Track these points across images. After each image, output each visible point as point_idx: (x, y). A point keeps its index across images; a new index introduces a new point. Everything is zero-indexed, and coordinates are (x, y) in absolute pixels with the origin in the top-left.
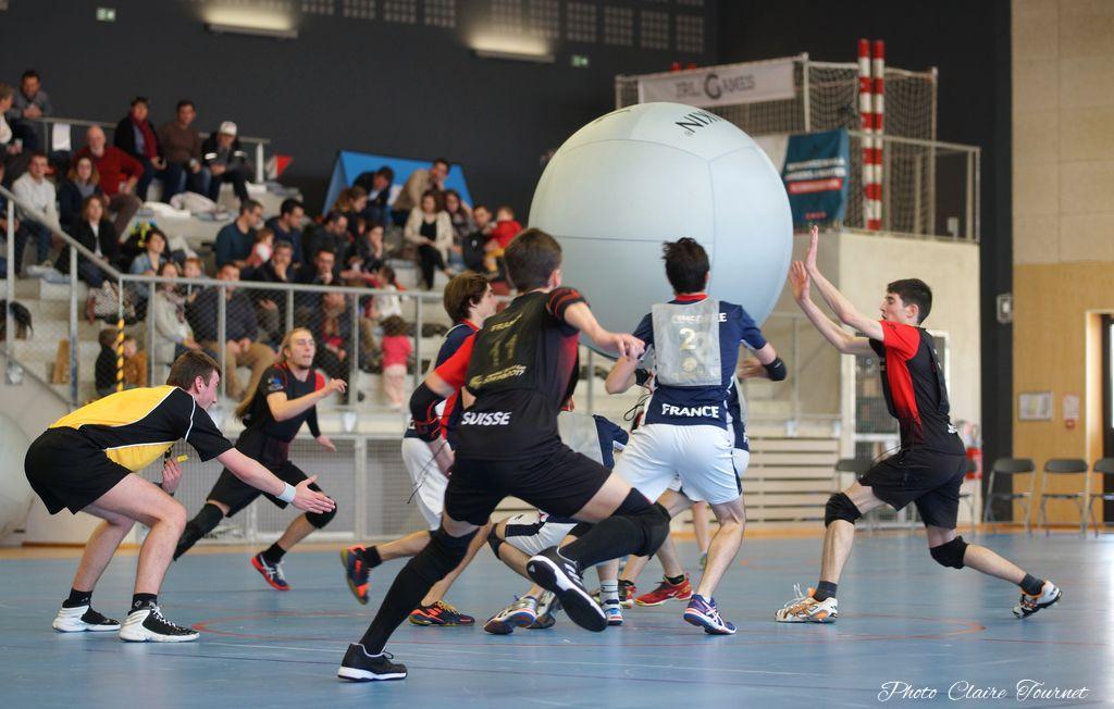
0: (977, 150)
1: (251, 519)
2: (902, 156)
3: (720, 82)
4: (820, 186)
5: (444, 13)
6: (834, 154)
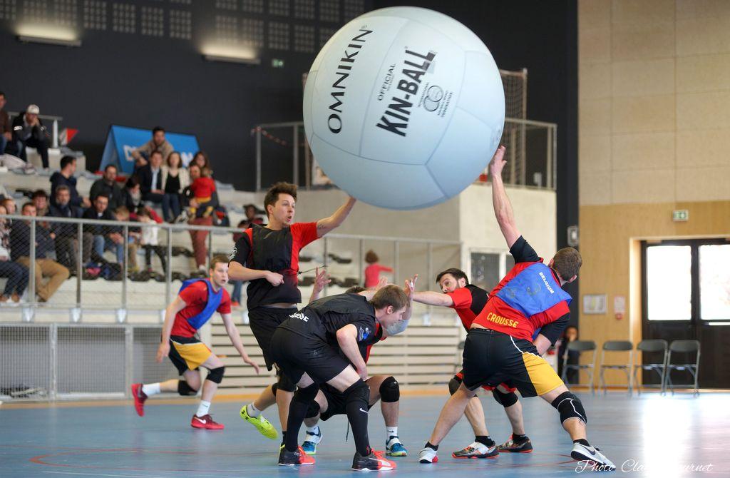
0: (554, 126)
1: (52, 384)
5: (183, 29)
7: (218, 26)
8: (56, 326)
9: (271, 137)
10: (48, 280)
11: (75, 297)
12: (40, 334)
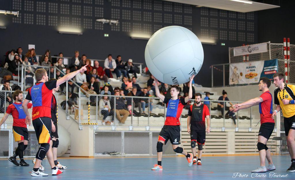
1: (123, 151)
2: (292, 66)
3: (251, 49)
4: (271, 72)
6: (274, 65)
7: (202, 32)
8: (124, 131)
9: (217, 69)
10: (122, 117)
11: (131, 122)
12: (118, 134)
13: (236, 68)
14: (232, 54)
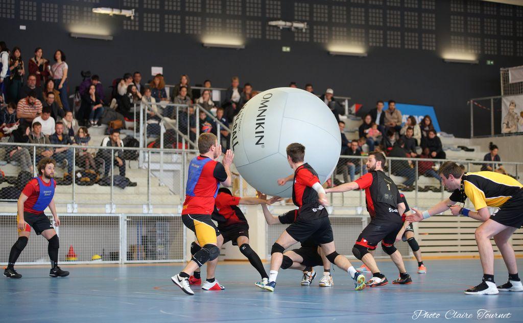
5: (431, 44)
7: (453, 42)
13: (513, 103)
14: (505, 79)
